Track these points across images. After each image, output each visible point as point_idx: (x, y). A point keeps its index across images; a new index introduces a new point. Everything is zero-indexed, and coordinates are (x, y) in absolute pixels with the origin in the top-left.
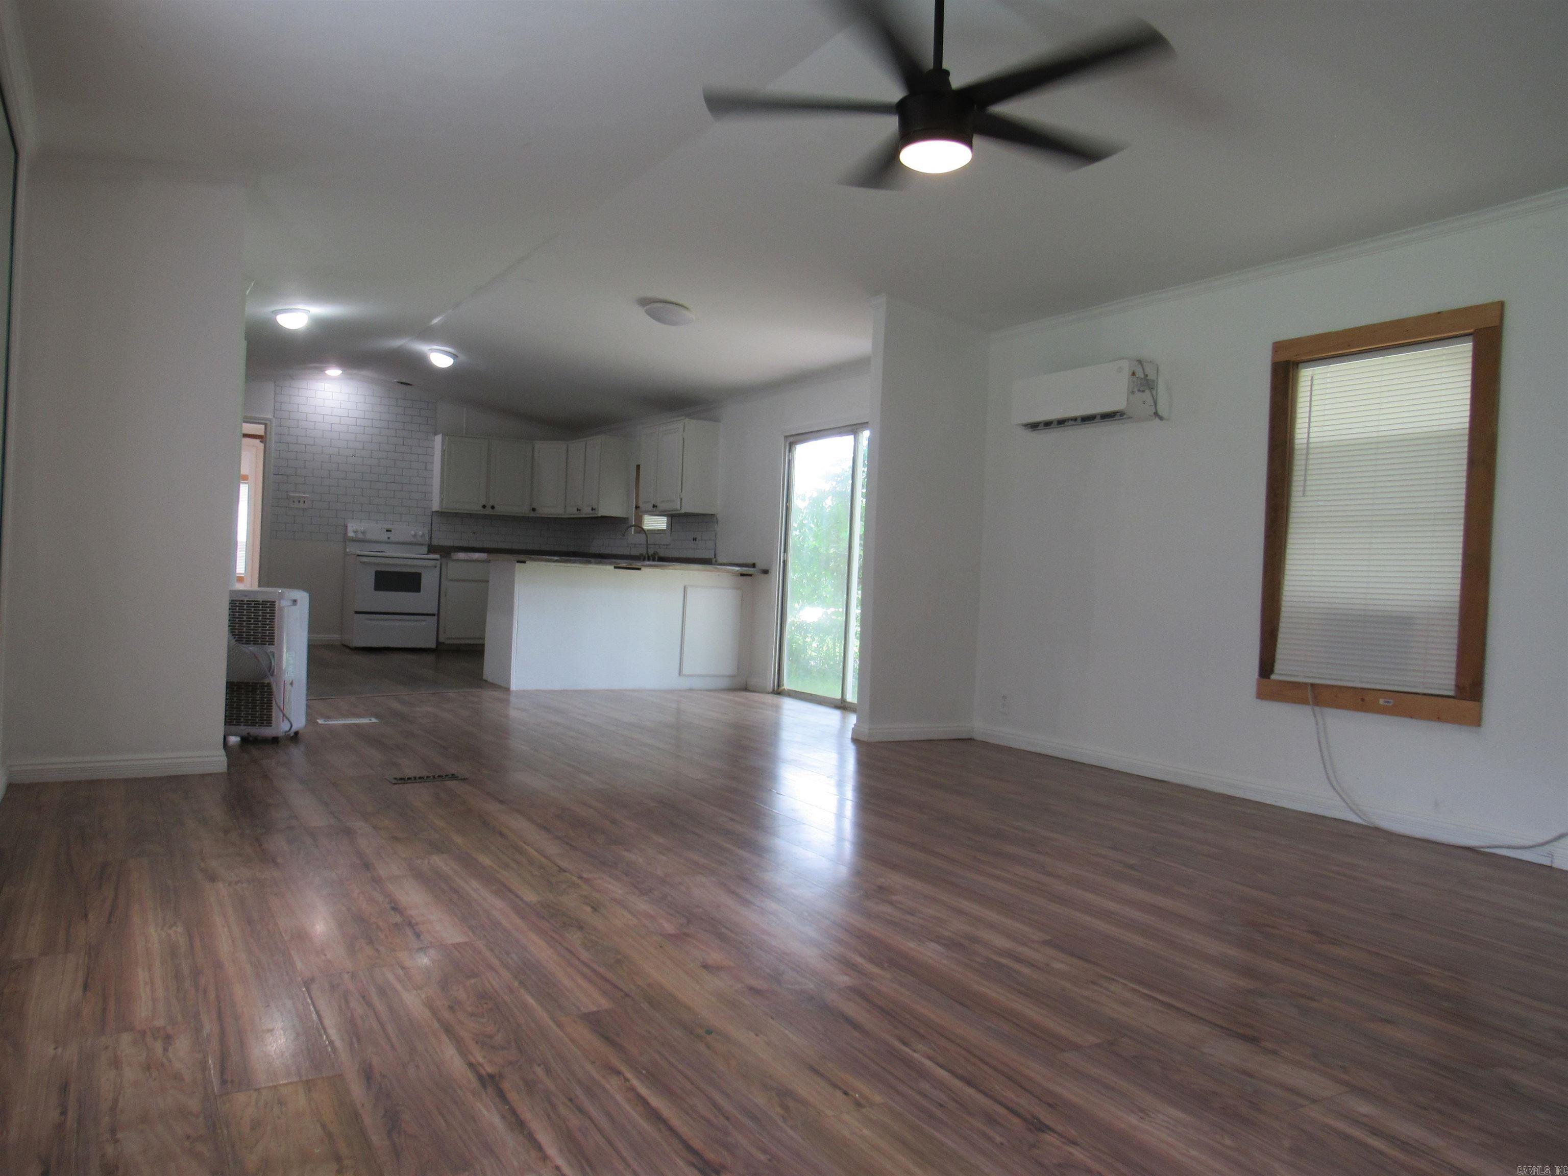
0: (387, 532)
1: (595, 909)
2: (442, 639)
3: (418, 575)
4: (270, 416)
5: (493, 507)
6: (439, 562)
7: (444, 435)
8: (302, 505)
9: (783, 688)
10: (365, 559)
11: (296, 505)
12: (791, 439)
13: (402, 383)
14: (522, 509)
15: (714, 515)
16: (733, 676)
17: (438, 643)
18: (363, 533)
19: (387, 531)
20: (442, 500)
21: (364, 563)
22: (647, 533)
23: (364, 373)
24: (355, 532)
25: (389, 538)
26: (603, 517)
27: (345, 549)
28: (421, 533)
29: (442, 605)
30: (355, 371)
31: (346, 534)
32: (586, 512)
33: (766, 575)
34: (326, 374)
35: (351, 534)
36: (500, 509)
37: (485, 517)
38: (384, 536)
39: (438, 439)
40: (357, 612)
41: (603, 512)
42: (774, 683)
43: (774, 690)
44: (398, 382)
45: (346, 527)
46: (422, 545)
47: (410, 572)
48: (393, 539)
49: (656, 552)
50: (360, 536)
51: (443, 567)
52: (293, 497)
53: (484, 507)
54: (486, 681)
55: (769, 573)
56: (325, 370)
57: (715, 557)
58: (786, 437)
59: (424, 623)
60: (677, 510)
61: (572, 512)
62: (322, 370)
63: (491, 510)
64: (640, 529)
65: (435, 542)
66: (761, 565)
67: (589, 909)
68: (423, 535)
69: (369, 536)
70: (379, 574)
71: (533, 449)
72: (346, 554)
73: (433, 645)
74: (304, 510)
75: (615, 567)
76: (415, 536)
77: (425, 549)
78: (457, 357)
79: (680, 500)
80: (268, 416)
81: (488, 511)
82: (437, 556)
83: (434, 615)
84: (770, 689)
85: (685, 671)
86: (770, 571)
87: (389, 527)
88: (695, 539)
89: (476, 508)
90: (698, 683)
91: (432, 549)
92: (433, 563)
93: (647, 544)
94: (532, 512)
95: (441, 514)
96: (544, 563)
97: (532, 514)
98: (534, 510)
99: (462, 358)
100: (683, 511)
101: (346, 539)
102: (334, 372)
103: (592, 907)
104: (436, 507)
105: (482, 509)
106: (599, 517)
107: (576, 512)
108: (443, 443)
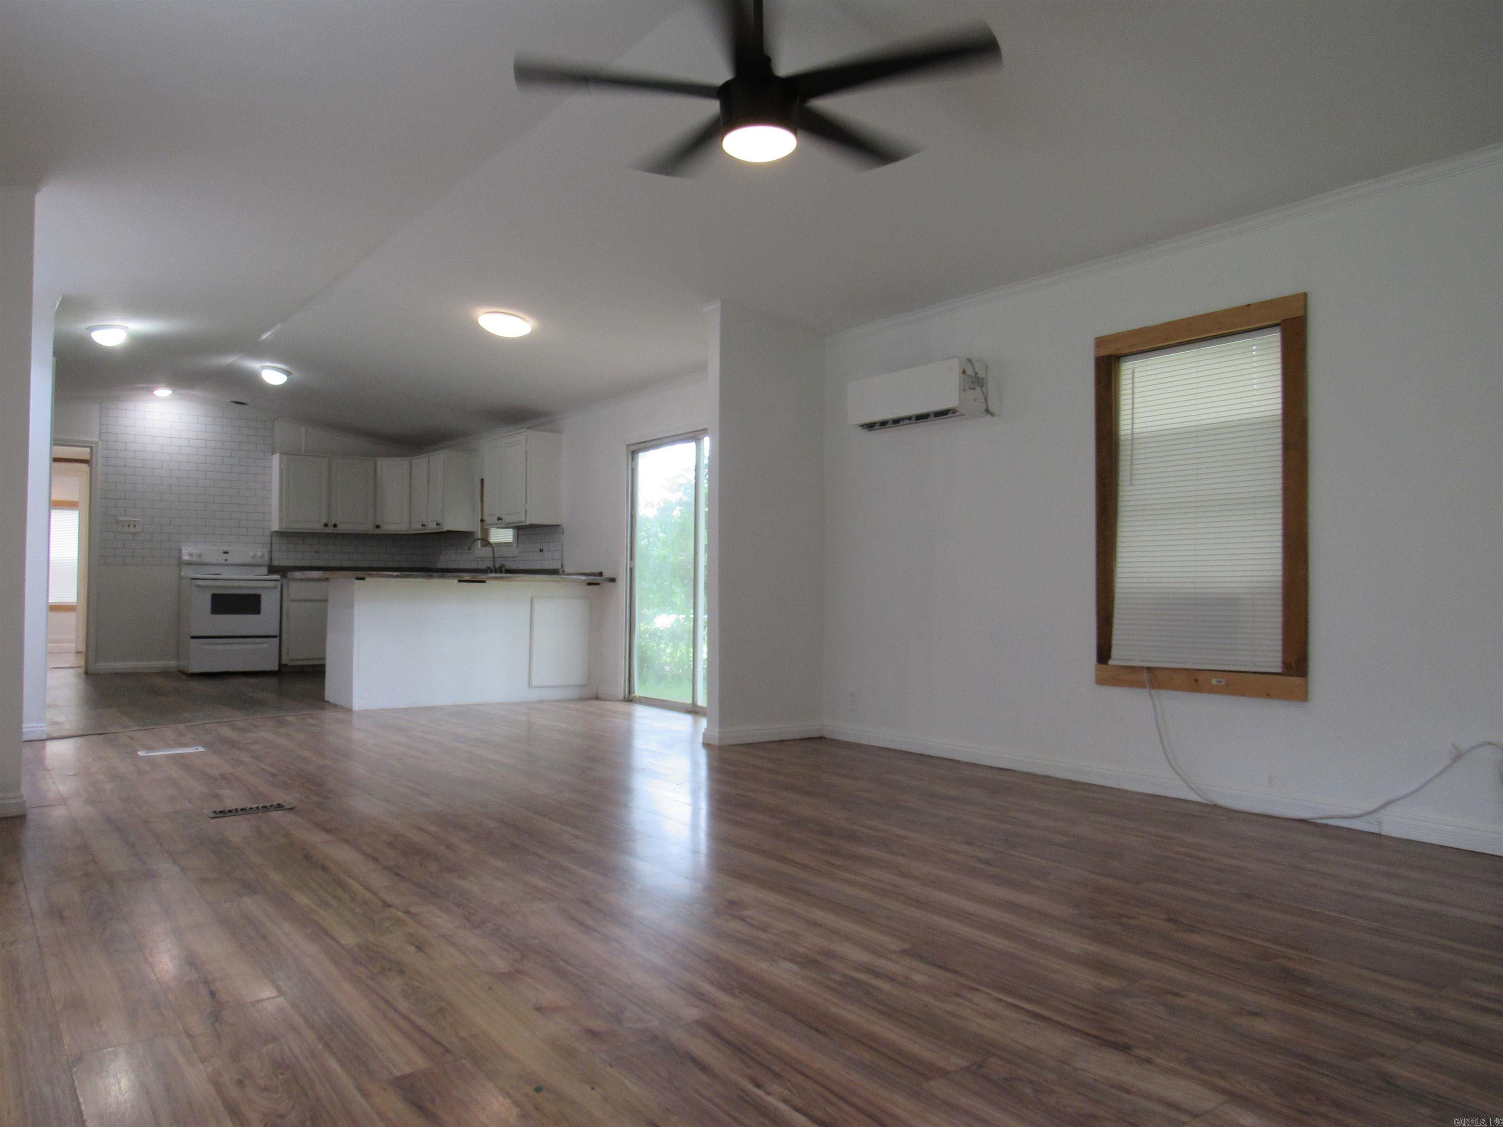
0: (225, 555)
1: (419, 949)
2: (284, 661)
3: (258, 597)
4: (95, 439)
5: (335, 526)
6: (279, 583)
7: (282, 454)
8: (132, 529)
9: (634, 695)
10: (201, 583)
11: (126, 529)
12: (633, 448)
13: (237, 402)
14: (368, 527)
15: (558, 525)
16: (583, 686)
17: (281, 665)
18: (200, 556)
19: (224, 553)
20: (281, 520)
21: (200, 586)
22: (493, 546)
23: (195, 393)
24: (191, 555)
25: (226, 560)
26: (448, 532)
27: (180, 573)
28: (259, 554)
29: (284, 628)
30: (185, 392)
31: (180, 557)
32: (431, 527)
33: (613, 583)
34: (154, 394)
35: (186, 557)
36: (341, 528)
37: (328, 536)
38: (221, 558)
39: (276, 458)
40: (193, 637)
41: (447, 527)
42: (625, 691)
43: (625, 698)
44: (232, 402)
45: (180, 550)
46: (261, 566)
47: (249, 594)
48: (230, 561)
49: (503, 565)
50: (195, 559)
51: (285, 589)
52: (124, 521)
53: (326, 525)
54: (328, 702)
55: (616, 581)
56: (154, 391)
57: (562, 567)
58: (628, 445)
59: (265, 645)
60: (523, 522)
61: (416, 528)
62: (150, 390)
63: (333, 528)
64: (486, 543)
65: (276, 563)
66: (607, 574)
67: (412, 949)
68: (262, 556)
69: (205, 559)
70: (215, 597)
71: (375, 464)
72: (181, 578)
73: (275, 667)
74: (134, 534)
75: (460, 581)
76: (254, 556)
77: (265, 570)
78: (291, 373)
79: (524, 511)
80: (94, 439)
81: (330, 530)
82: (277, 577)
83: (274, 637)
84: (621, 697)
85: (535, 683)
86: (617, 579)
87: (225, 549)
88: (541, 551)
89: (318, 527)
90: (547, 694)
91: (272, 570)
92: (272, 584)
93: (494, 557)
94: (377, 529)
95: (282, 534)
96: (384, 579)
97: (377, 531)
98: (378, 527)
99: (296, 374)
100: (528, 523)
101: (181, 563)
102: (163, 392)
103: (417, 947)
104: (276, 527)
105: (324, 528)
106: (444, 532)
107: (421, 528)
108: (281, 462)
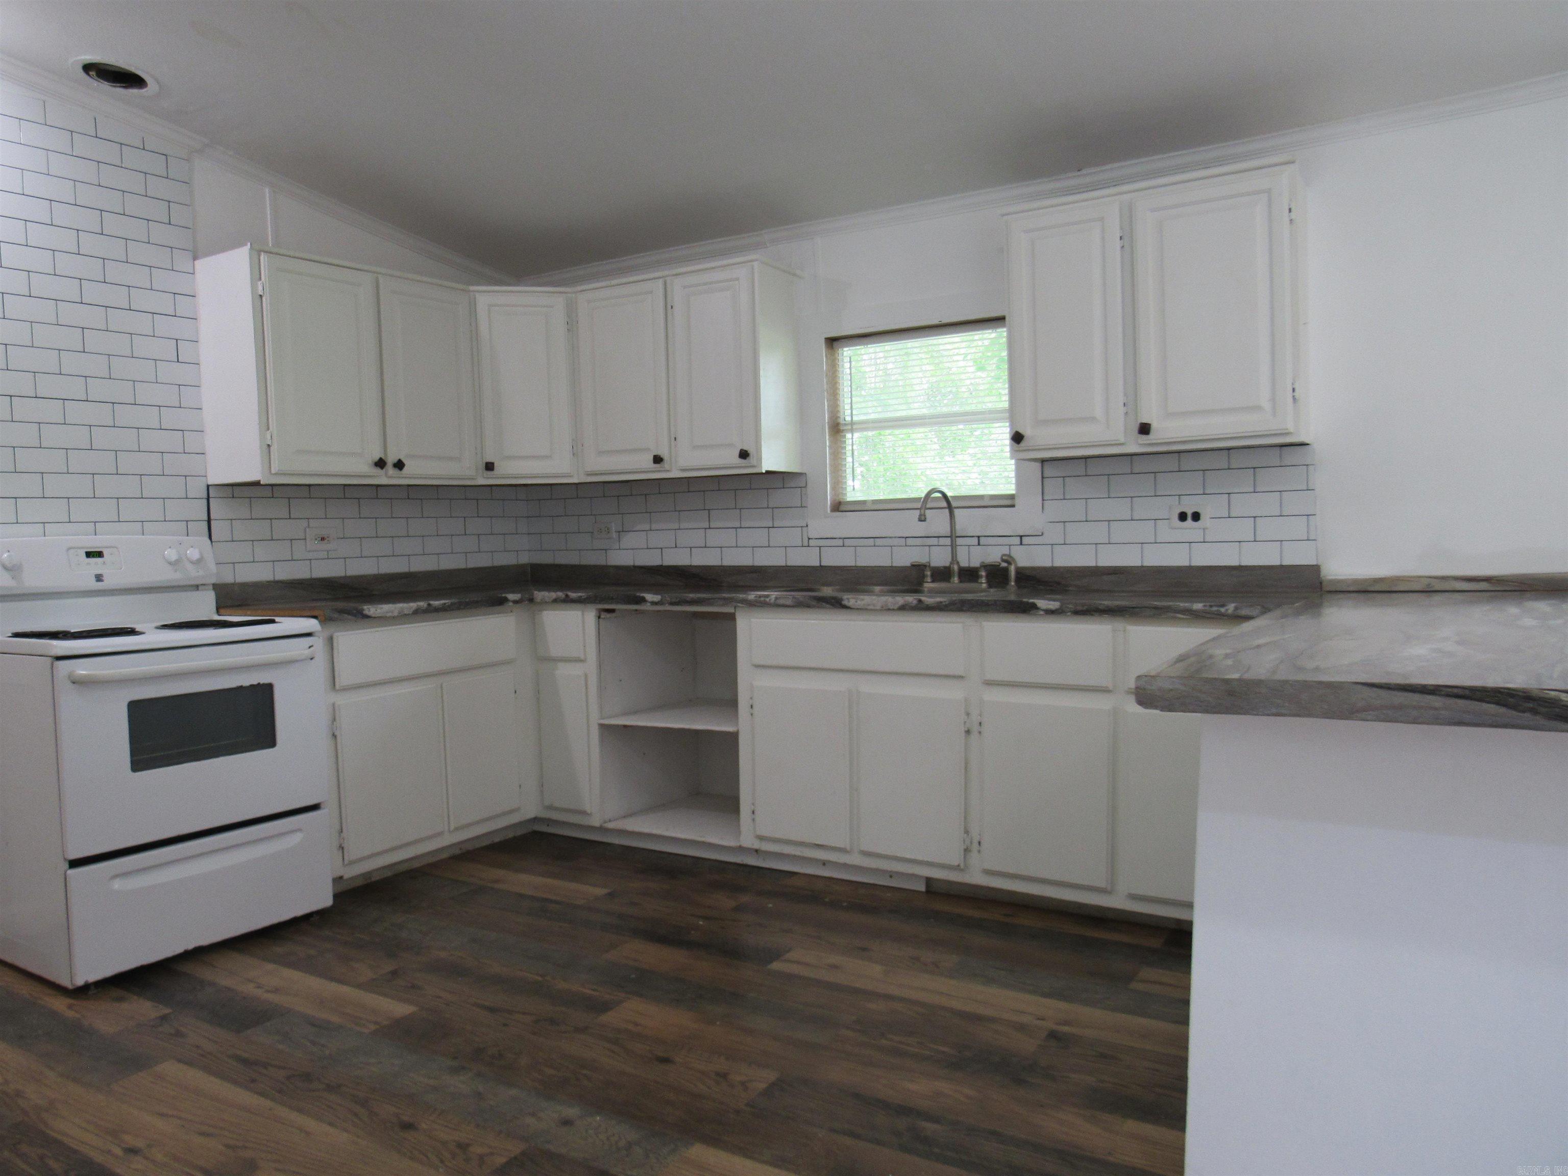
0: (92, 562)
3: (265, 693)
5: (399, 465)
6: (318, 643)
7: (257, 252)
10: (82, 669)
14: (466, 469)
19: (89, 554)
20: (263, 450)
21: (78, 682)
22: (954, 504)
25: (99, 578)
26: (768, 472)
28: (188, 554)
29: (347, 768)
36: (411, 472)
37: (383, 491)
38: (83, 574)
39: (239, 260)
40: (75, 864)
51: (329, 652)
53: (381, 464)
59: (297, 838)
63: (396, 472)
68: (198, 561)
70: (135, 708)
71: (471, 303)
73: (324, 900)
76: (180, 563)
77: (208, 600)
81: (386, 477)
82: (308, 623)
83: (320, 806)
87: (94, 543)
88: (1187, 516)
89: (358, 468)
92: (298, 647)
93: (955, 538)
94: (485, 474)
97: (489, 480)
98: (489, 467)
104: (239, 469)
105: (378, 471)
106: (762, 473)
107: (651, 465)
108: (256, 275)
